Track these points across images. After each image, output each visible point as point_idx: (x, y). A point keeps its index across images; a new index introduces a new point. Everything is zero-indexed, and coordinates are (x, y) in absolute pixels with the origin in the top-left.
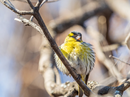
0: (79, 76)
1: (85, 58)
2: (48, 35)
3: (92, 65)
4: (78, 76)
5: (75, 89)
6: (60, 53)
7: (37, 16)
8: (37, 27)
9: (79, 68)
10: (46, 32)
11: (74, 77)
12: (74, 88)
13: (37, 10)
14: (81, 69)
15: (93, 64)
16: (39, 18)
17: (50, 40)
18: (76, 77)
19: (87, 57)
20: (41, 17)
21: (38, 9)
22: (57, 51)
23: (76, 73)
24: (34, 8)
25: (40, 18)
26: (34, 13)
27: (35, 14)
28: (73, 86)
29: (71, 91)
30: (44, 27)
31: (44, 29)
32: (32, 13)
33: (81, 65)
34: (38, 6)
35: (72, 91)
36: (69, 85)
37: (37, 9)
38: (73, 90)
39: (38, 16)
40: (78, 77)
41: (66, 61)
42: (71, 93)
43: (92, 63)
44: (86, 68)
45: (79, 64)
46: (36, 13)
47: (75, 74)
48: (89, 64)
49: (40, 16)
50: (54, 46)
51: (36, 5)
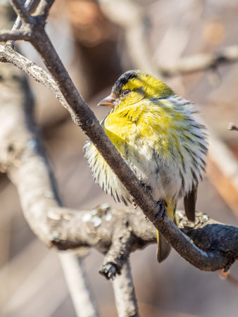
0: (161, 208)
1: (175, 149)
2: (72, 96)
3: (199, 167)
4: (159, 206)
5: (132, 233)
6: (108, 146)
7: (41, 43)
8: (32, 67)
9: (159, 180)
10: (68, 86)
11: (146, 210)
12: (130, 229)
13: (41, 26)
14: (166, 182)
15: (203, 162)
16: (47, 49)
17: (78, 108)
18: (152, 212)
19: (181, 143)
20: (52, 46)
21: (43, 23)
22: (99, 139)
23: (152, 198)
24: (31, 19)
25: (49, 48)
26: (33, 34)
27: (37, 38)
28: (127, 224)
29: (121, 238)
30: (62, 74)
31: (63, 79)
32: (27, 35)
33: (164, 173)
34: (43, 13)
35: (124, 241)
36: (108, 218)
37: (40, 24)
38: (128, 234)
39: (45, 42)
40: (160, 212)
41: (124, 167)
42: (124, 246)
43: (199, 161)
44: (181, 180)
45: (157, 171)
46: (38, 34)
47: (150, 203)
48: (189, 164)
49: (50, 42)
50: (90, 128)
51: (38, 11)
